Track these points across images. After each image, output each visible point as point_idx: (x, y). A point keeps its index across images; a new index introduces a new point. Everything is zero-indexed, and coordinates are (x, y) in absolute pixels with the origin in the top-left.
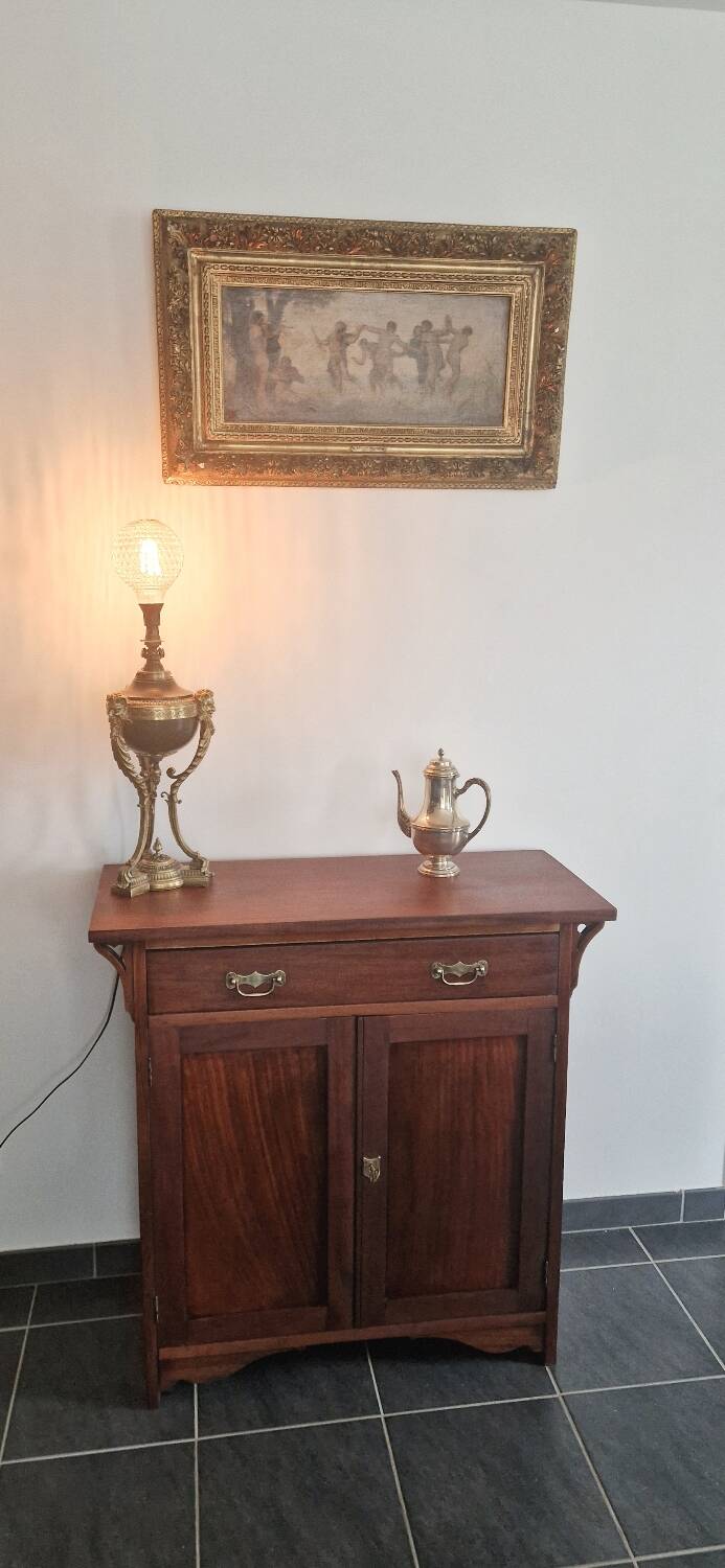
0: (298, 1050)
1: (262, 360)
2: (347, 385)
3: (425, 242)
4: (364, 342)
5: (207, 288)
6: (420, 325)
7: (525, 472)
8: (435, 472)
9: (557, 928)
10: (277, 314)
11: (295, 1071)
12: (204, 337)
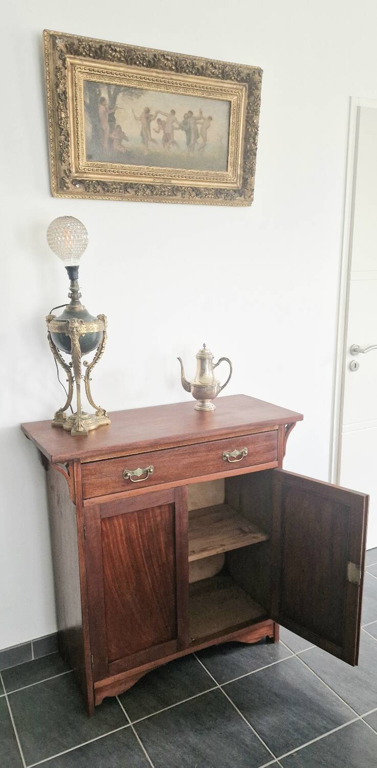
0: (160, 507)
1: (106, 126)
2: (150, 143)
3: (193, 65)
4: (159, 120)
5: (77, 80)
6: (187, 113)
7: (241, 196)
8: (196, 195)
9: (277, 428)
10: (113, 99)
11: (159, 519)
12: (75, 110)
